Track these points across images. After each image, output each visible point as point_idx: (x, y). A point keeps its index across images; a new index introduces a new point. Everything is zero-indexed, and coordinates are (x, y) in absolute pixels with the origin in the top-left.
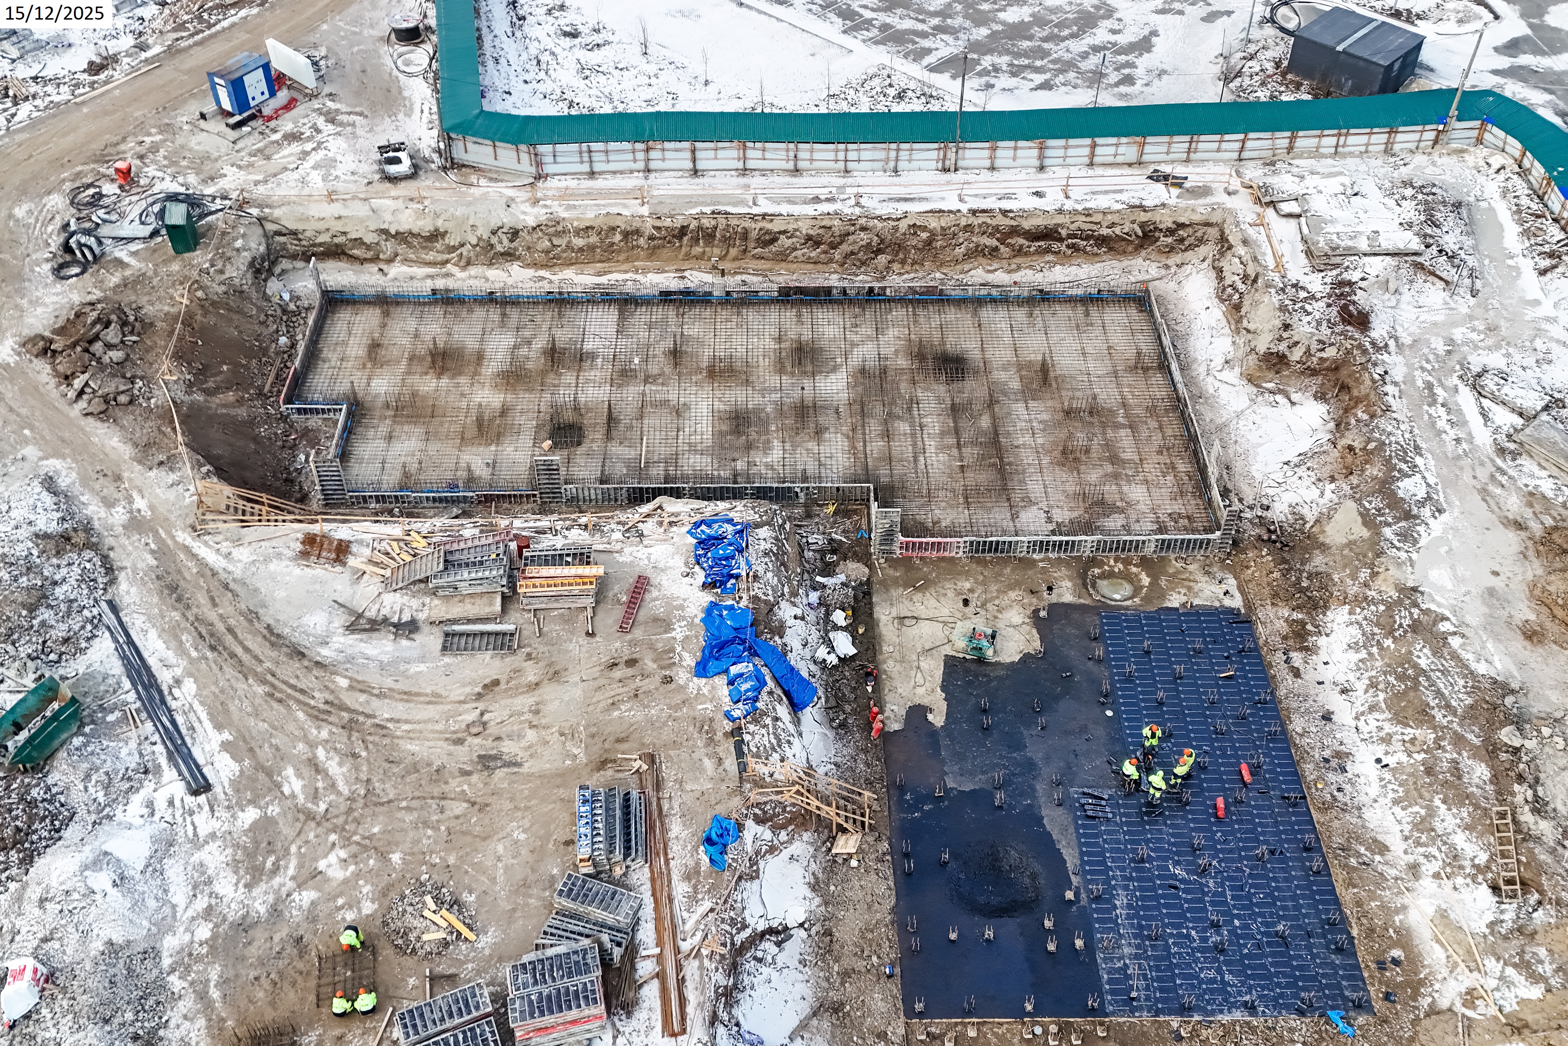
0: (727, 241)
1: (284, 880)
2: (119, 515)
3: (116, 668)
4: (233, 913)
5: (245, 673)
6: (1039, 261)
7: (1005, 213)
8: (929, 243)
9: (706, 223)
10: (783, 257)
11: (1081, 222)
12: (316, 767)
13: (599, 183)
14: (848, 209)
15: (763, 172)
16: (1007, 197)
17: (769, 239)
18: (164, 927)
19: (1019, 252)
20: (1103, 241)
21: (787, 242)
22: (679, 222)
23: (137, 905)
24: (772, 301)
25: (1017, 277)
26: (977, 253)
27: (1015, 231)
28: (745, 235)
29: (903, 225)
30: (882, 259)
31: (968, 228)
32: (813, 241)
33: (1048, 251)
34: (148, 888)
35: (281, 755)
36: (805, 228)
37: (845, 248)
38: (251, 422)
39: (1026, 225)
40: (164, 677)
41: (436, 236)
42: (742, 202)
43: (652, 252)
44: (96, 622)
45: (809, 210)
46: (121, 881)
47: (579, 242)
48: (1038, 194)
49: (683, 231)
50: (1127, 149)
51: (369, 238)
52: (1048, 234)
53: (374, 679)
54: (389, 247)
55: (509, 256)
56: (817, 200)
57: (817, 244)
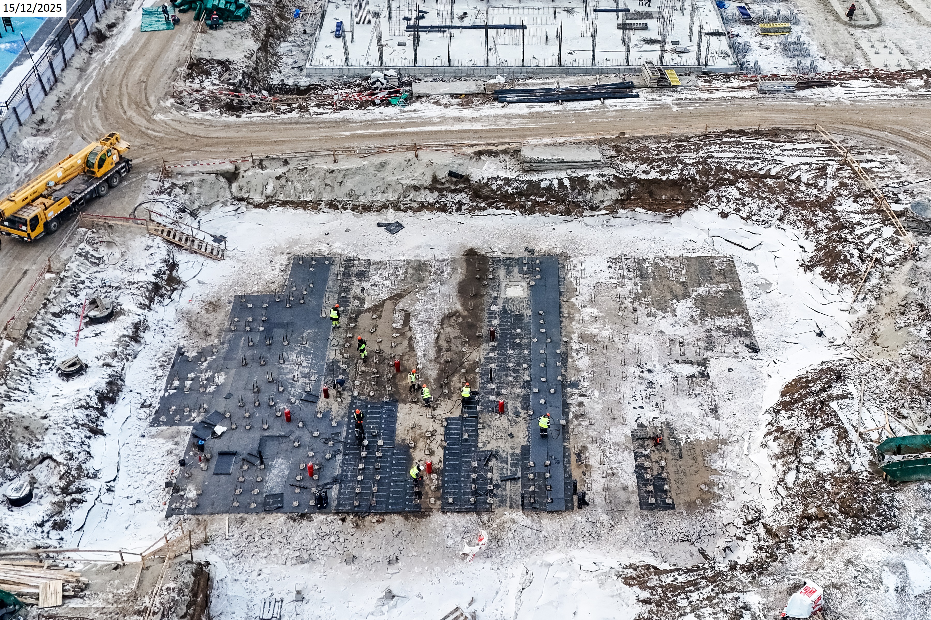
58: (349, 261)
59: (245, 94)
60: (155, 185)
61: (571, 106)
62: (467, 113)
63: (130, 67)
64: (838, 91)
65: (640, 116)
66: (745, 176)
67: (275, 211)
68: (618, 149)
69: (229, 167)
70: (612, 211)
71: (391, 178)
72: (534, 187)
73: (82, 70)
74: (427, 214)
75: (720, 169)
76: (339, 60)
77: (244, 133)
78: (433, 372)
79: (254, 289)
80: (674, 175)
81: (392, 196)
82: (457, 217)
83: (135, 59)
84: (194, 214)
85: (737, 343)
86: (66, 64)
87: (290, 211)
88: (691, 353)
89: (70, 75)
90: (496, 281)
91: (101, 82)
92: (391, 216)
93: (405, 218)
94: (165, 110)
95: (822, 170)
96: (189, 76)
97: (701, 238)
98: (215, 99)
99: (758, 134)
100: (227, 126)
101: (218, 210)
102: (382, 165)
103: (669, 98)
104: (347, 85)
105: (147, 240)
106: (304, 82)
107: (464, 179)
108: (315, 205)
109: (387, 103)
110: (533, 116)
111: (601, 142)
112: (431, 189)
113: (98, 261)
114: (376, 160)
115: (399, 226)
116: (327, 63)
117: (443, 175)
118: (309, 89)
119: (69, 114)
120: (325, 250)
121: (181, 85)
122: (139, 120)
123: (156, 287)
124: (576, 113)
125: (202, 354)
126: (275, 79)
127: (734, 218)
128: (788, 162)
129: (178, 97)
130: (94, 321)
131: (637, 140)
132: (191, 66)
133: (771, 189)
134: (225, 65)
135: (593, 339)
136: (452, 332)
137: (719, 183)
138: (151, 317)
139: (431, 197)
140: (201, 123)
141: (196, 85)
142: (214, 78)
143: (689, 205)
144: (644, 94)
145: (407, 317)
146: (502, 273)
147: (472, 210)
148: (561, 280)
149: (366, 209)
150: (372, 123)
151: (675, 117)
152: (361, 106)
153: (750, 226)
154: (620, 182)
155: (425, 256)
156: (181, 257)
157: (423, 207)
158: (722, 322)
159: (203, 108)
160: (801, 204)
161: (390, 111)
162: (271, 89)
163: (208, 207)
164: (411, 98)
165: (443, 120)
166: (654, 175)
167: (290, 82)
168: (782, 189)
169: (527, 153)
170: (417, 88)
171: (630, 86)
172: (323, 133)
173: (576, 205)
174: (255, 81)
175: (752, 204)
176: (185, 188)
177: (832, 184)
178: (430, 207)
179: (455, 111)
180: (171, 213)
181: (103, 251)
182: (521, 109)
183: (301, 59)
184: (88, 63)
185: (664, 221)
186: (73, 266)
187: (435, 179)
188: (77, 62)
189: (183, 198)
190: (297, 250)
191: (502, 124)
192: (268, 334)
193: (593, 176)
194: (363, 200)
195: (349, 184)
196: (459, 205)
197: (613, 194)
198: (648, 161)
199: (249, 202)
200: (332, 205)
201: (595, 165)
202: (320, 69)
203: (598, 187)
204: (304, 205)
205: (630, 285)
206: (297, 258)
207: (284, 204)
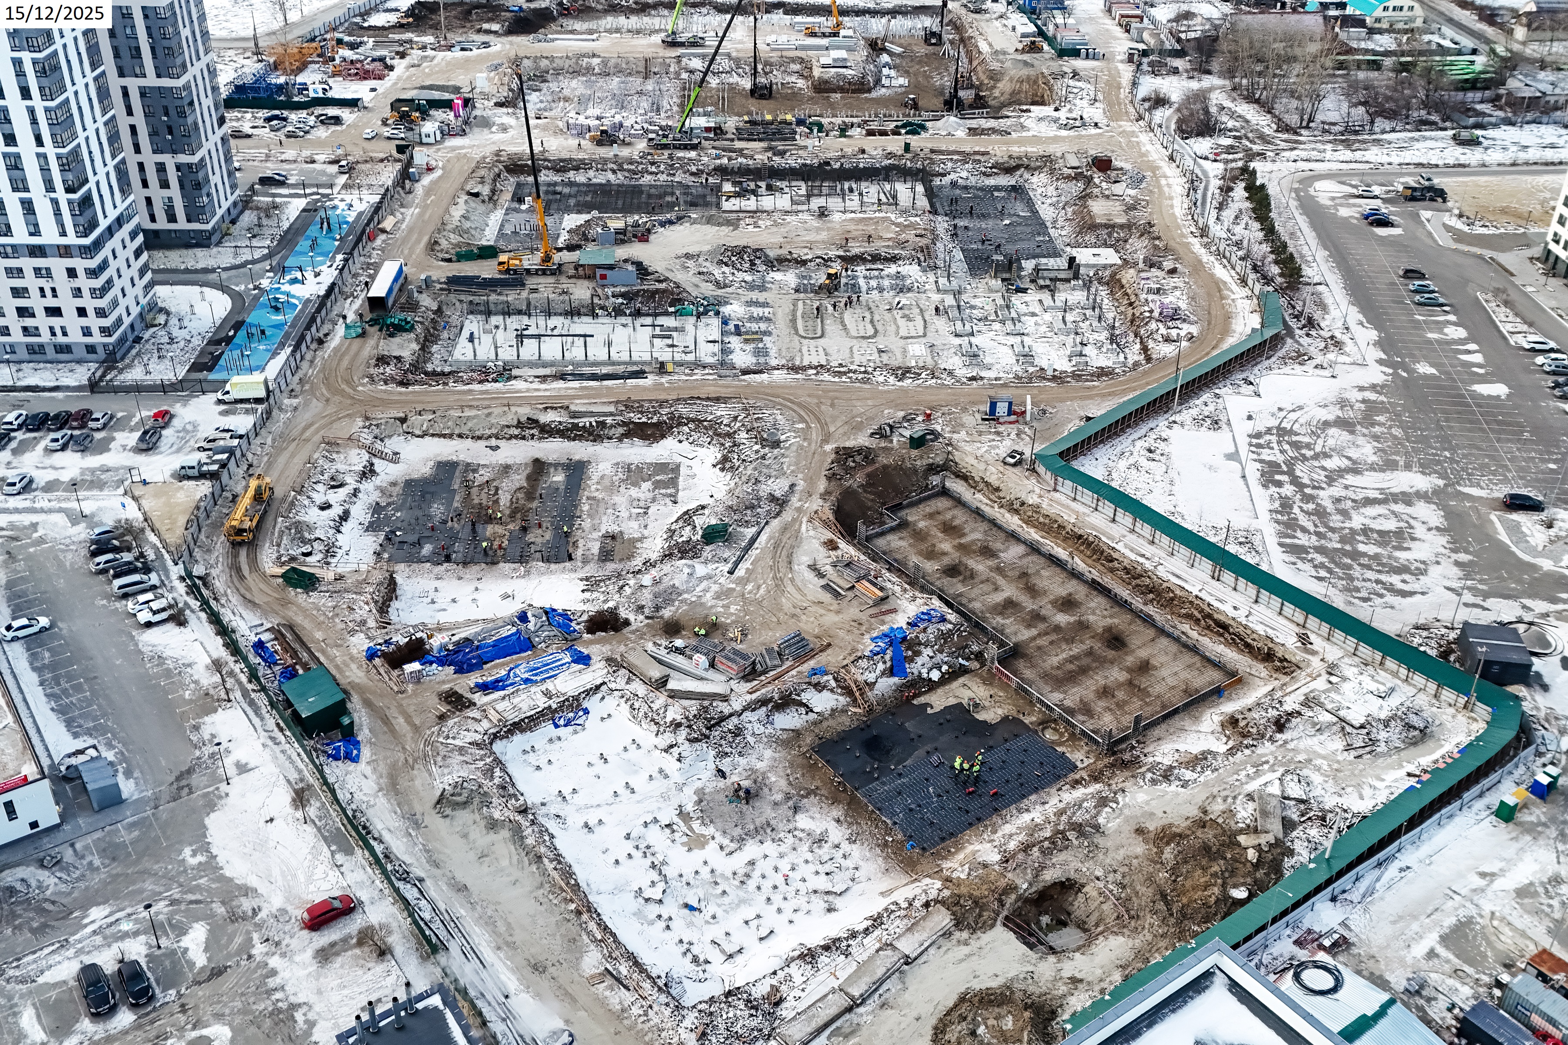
0: (1095, 551)
1: (721, 603)
2: (799, 504)
3: (749, 536)
4: (704, 600)
5: (773, 557)
6: (1216, 638)
7: (1209, 605)
8: (1172, 599)
9: (1091, 539)
10: (1112, 570)
11: (1241, 630)
12: (759, 588)
13: (1073, 505)
14: (1148, 565)
15: (1139, 535)
16: (1221, 601)
17: (1111, 560)
18: (687, 591)
19: (1208, 628)
20: (1248, 645)
21: (1116, 565)
22: (1080, 532)
23: (687, 582)
24: (1086, 582)
25: (1200, 638)
26: (1189, 617)
27: (1209, 616)
28: (1102, 552)
29: (1165, 585)
30: (1151, 596)
31: (1191, 603)
32: (1127, 570)
33: (1222, 635)
34: (694, 581)
35: (755, 580)
36: (1126, 563)
37: (1138, 581)
38: (869, 509)
39: (1216, 616)
40: (756, 545)
41: (998, 489)
42: (1112, 539)
43: (1065, 539)
44: (758, 523)
45: (1133, 556)
46: (690, 575)
47: (1041, 520)
48: (1235, 608)
49: (1080, 537)
50: (1299, 616)
51: (977, 479)
52: (1225, 627)
53: (798, 582)
54: (982, 485)
55: (1016, 512)
56: (1143, 556)
57: (1128, 573)
58: (468, 464)
59: (410, 376)
60: (361, 424)
61: (606, 383)
62: (543, 386)
63: (340, 360)
64: (764, 377)
65: (645, 389)
66: (693, 420)
67: (427, 438)
68: (626, 406)
69: (402, 415)
70: (620, 440)
71: (494, 421)
72: (575, 426)
73: (312, 362)
74: (514, 441)
75: (680, 417)
76: (470, 356)
77: (410, 397)
78: (507, 512)
79: (415, 476)
80: (655, 420)
81: (494, 431)
82: (531, 443)
83: (343, 355)
84: (382, 440)
85: (668, 500)
86: (302, 358)
87: (436, 439)
88: (642, 504)
89: (305, 365)
90: (548, 473)
91: (323, 369)
92: (493, 442)
93: (502, 443)
94: (363, 385)
95: (736, 418)
96: (377, 365)
97: (666, 454)
98: (393, 379)
99: (708, 399)
100: (400, 393)
101: (395, 438)
102: (489, 414)
103: (664, 379)
104: (473, 371)
105: (358, 451)
106: (447, 369)
107: (536, 421)
108: (450, 436)
109: (495, 381)
110: (582, 388)
111: (617, 402)
112: (517, 427)
113: (333, 461)
114: (486, 411)
115: (498, 447)
116: (462, 358)
117: (523, 419)
118: (450, 373)
119: (307, 387)
120: (455, 459)
121: (373, 371)
122: (348, 390)
123: (364, 473)
124: (607, 388)
125: (389, 504)
126: (429, 367)
127: (685, 443)
128: (719, 413)
129: (371, 377)
130: (333, 487)
131: (638, 401)
132: (378, 360)
133: (706, 428)
134: (399, 359)
135: (594, 498)
136: (520, 495)
137: (680, 424)
138: (361, 487)
139: (516, 432)
140: (385, 391)
141: (381, 370)
142: (392, 367)
143: (663, 436)
144: (650, 376)
145: (497, 489)
146: (552, 470)
147: (540, 439)
148: (583, 473)
149: (479, 438)
150: (486, 392)
151: (665, 389)
152: (481, 382)
153: (692, 447)
154: (624, 424)
155: (510, 462)
156: (376, 461)
157: (511, 437)
158: (663, 491)
159: (386, 383)
160: (719, 435)
161: (497, 385)
162: (426, 373)
163: (390, 437)
164: (510, 378)
165: (528, 390)
166: (644, 420)
167: (439, 369)
168: (711, 427)
169: (573, 408)
170: (515, 372)
171: (644, 372)
172: (457, 397)
173: (600, 436)
174: (417, 368)
175: (696, 436)
176: (377, 426)
177: (738, 424)
178: (516, 437)
179: (536, 385)
180: (370, 437)
181: (335, 456)
182: (576, 384)
183: (446, 356)
184: (314, 357)
185: (649, 445)
186: (321, 461)
187: (519, 422)
188: (308, 356)
189: (376, 431)
190: (439, 459)
191: (563, 393)
192: (423, 496)
193: (609, 420)
194: (478, 433)
195: (470, 424)
196: (533, 436)
197: (621, 430)
198: (642, 413)
199: (413, 435)
200: (460, 436)
201: (611, 414)
202: (457, 361)
203: (612, 426)
204: (444, 436)
205: (621, 475)
206: (439, 462)
207: (433, 435)
